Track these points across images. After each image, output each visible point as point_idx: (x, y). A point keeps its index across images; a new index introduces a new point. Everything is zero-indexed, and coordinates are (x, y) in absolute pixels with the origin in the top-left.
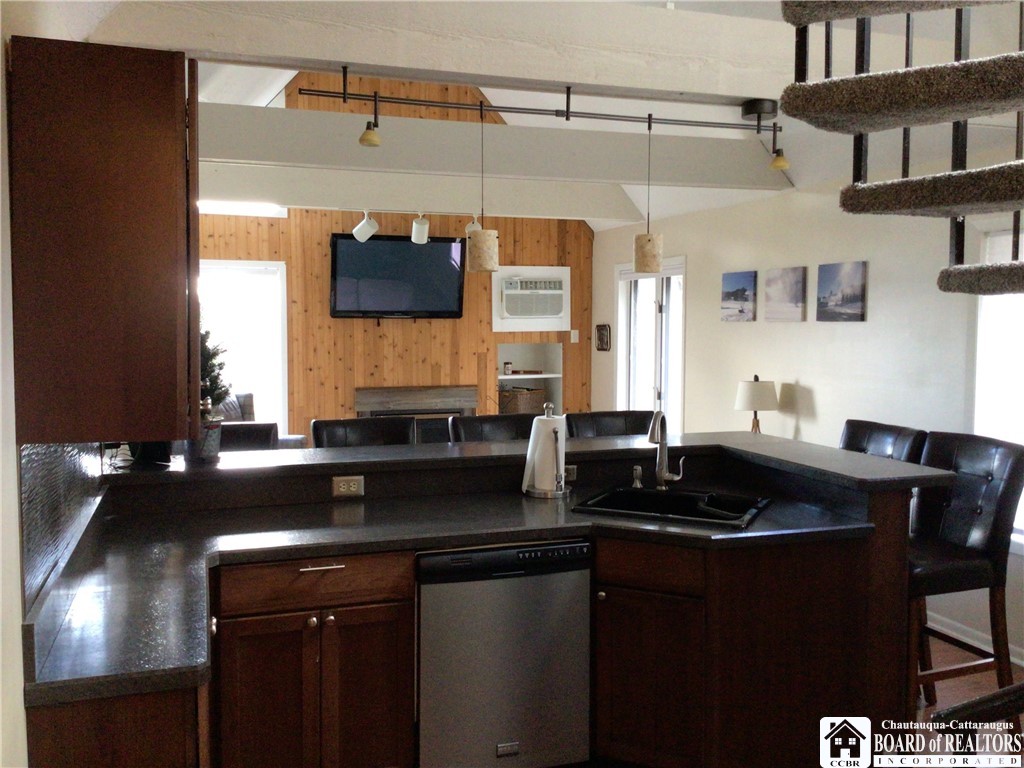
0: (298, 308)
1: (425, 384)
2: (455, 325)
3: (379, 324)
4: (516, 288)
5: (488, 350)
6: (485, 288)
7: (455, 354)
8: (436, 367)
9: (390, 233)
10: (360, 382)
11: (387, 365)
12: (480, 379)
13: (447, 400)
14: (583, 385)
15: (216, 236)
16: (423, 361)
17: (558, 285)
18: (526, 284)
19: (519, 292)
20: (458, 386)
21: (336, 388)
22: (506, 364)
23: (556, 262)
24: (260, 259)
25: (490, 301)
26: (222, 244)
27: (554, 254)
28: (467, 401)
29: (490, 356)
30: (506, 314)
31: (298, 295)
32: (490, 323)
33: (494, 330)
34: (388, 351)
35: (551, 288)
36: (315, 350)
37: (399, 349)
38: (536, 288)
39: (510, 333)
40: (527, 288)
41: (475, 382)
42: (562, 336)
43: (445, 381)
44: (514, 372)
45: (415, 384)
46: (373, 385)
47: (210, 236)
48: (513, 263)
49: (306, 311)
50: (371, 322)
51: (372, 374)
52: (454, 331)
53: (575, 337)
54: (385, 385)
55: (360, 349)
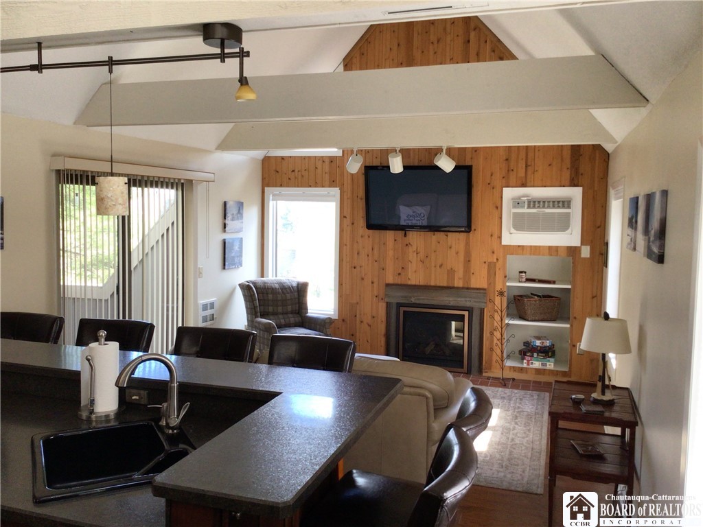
0: (347, 221)
1: (441, 285)
2: (468, 239)
3: (405, 235)
4: (523, 207)
5: (497, 259)
6: (497, 208)
7: (468, 261)
8: (451, 272)
9: (416, 164)
10: (390, 280)
11: (412, 267)
12: (489, 284)
13: (459, 299)
14: (593, 297)
15: (296, 171)
16: (441, 266)
17: (566, 203)
18: (533, 203)
19: (526, 210)
20: (468, 288)
21: (372, 283)
22: (521, 272)
23: (568, 182)
24: (323, 187)
25: (501, 218)
26: (300, 177)
27: (567, 175)
28: (475, 302)
29: (499, 265)
30: (513, 230)
31: (348, 213)
32: (500, 237)
33: (503, 244)
34: (412, 256)
35: (559, 207)
36: (358, 254)
37: (422, 255)
38: (544, 207)
39: (519, 246)
40: (534, 207)
41: (485, 286)
42: (573, 251)
43: (458, 283)
44: (528, 280)
45: (433, 284)
46: (399, 283)
47: (293, 171)
48: (524, 185)
49: (353, 224)
50: (400, 233)
51: (399, 274)
52: (467, 244)
53: (586, 252)
54: (409, 283)
55: (391, 253)
